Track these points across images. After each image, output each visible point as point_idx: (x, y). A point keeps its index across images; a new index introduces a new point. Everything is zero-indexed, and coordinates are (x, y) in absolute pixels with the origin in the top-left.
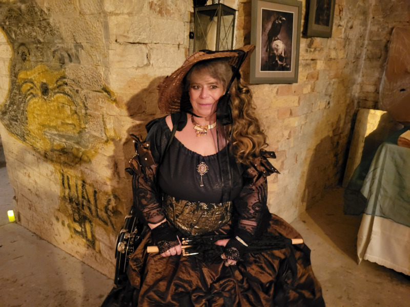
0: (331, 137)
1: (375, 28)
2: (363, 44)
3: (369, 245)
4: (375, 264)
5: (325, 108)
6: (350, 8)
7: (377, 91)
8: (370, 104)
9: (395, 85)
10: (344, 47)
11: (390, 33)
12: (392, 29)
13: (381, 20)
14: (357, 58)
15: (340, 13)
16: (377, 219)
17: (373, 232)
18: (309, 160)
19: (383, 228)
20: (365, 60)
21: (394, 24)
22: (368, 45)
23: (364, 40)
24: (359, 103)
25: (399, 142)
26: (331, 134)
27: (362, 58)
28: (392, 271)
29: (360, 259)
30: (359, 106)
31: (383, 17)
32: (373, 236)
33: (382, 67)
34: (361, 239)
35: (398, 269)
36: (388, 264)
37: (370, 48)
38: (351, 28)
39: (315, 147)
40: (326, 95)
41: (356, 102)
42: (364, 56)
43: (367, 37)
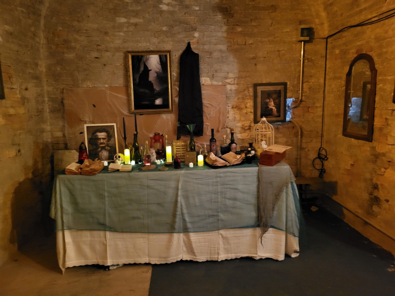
0: (32, 179)
1: (50, 89)
2: (44, 101)
3: (66, 255)
4: (74, 267)
5: (16, 155)
6: (20, 75)
7: (64, 135)
8: (62, 146)
9: (75, 130)
10: (23, 104)
11: (62, 93)
12: (63, 89)
13: (54, 83)
14: (40, 112)
15: (10, 79)
16: (67, 233)
17: (66, 244)
18: (9, 204)
19: (73, 238)
20: (49, 113)
21: (64, 86)
22: (49, 101)
23: (43, 97)
24: (53, 146)
25: (66, 173)
26: (30, 176)
27: (46, 111)
28: (87, 266)
29: (63, 270)
30: (54, 149)
31: (55, 81)
32: (67, 246)
33: (63, 117)
34: (59, 253)
35: (90, 263)
36: (82, 262)
37: (50, 103)
38: (26, 89)
39: (13, 191)
40: (13, 145)
41: (50, 146)
42: (48, 110)
43: (46, 96)
